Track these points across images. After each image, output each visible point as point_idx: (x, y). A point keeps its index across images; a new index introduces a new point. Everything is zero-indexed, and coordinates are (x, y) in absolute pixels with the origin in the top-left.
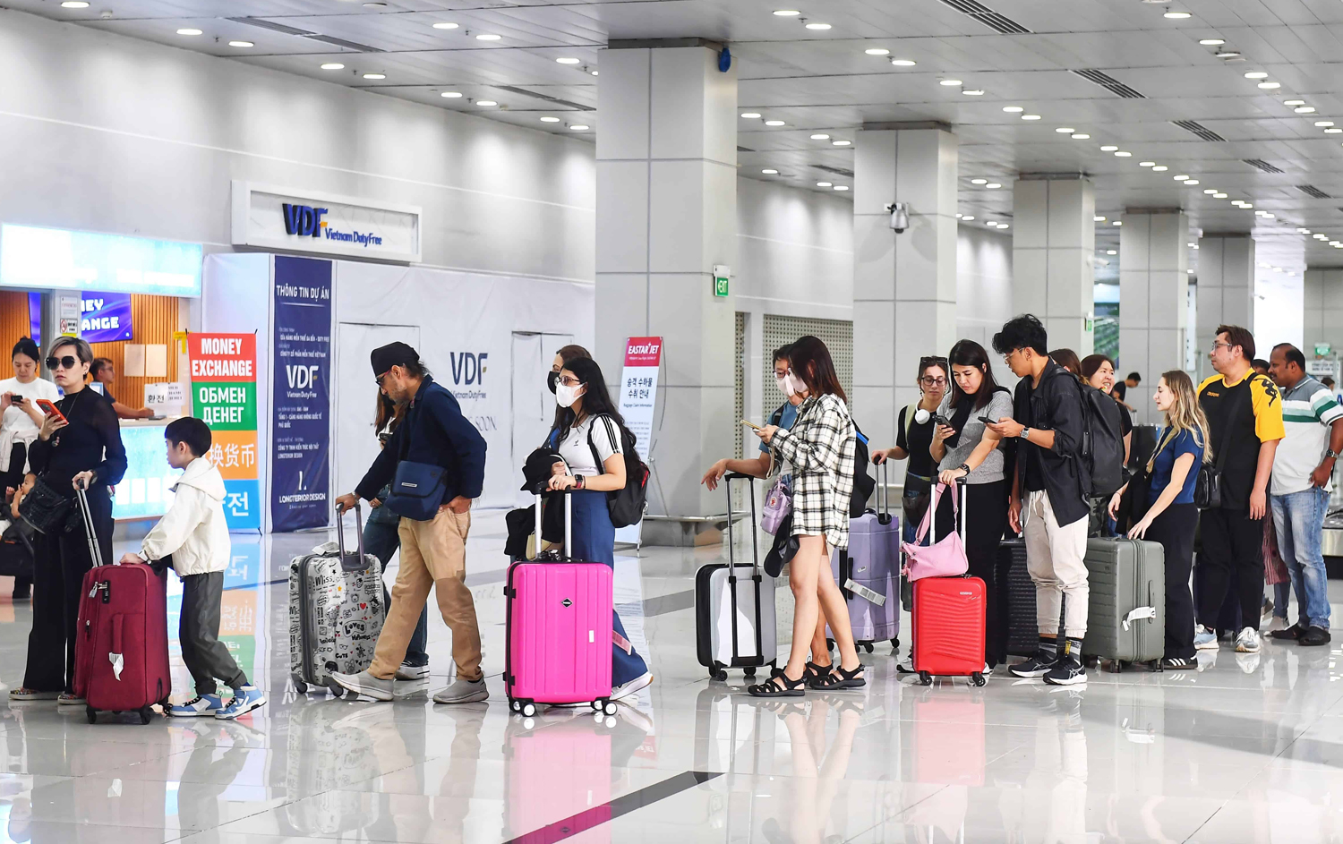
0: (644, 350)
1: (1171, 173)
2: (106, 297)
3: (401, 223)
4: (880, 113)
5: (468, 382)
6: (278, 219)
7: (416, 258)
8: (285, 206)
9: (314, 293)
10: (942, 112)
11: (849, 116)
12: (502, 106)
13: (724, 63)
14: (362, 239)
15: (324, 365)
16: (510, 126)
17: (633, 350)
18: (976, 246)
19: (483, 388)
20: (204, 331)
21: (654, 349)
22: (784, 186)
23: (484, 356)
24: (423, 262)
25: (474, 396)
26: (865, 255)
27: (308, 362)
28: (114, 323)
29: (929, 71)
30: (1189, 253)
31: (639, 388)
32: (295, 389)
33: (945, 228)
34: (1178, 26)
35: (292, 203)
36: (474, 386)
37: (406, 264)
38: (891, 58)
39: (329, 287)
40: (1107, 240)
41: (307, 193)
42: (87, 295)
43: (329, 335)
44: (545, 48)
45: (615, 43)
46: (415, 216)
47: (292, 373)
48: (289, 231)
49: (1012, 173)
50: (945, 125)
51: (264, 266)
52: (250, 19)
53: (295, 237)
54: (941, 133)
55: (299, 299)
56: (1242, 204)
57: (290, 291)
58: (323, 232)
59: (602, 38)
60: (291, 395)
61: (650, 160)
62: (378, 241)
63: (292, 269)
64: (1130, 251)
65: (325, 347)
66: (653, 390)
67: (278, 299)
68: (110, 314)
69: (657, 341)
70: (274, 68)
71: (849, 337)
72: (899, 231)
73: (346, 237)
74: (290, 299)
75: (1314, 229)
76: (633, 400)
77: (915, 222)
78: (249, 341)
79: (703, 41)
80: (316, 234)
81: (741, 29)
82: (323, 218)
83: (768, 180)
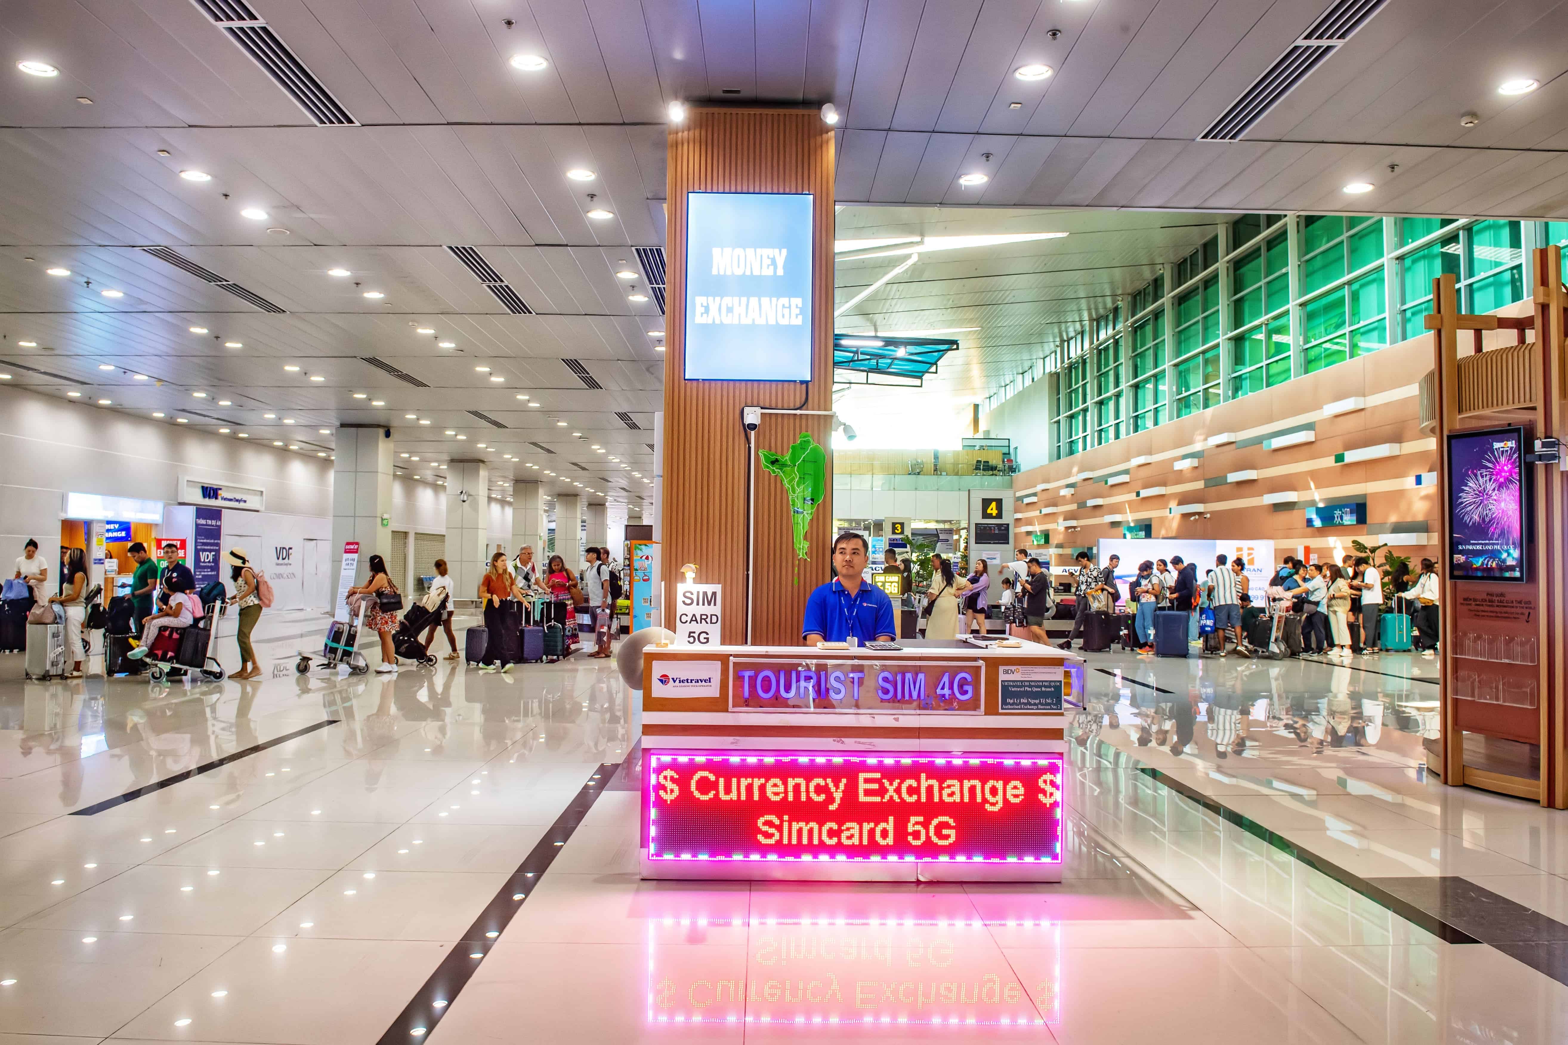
0: (352, 547)
1: (572, 482)
2: (121, 523)
3: (255, 495)
4: (456, 457)
5: (283, 559)
6: (199, 492)
7: (262, 509)
8: (203, 487)
9: (214, 522)
10: (482, 457)
11: (446, 457)
12: (301, 449)
13: (388, 434)
14: (237, 500)
15: (218, 552)
16: (306, 456)
17: (348, 547)
18: (503, 507)
19: (290, 562)
20: (164, 537)
21: (356, 547)
22: (424, 482)
23: (290, 548)
24: (266, 509)
25: (286, 564)
26: (450, 510)
27: (210, 551)
28: (123, 534)
29: (472, 441)
30: (581, 511)
31: (350, 562)
32: (204, 562)
33: (483, 500)
34: (563, 428)
35: (206, 485)
36: (286, 561)
37: (258, 511)
38: (456, 435)
39: (220, 520)
40: (551, 506)
41: (212, 481)
42: (109, 523)
43: (219, 539)
44: (315, 427)
45: (343, 425)
46: (262, 492)
47: (203, 556)
48: (204, 497)
49: (513, 480)
50: (483, 462)
51: (191, 511)
52: (184, 410)
53: (207, 499)
54: (481, 465)
55: (207, 525)
56: (600, 494)
57: (202, 522)
58: (219, 497)
59: (338, 424)
60: (202, 564)
61: (356, 472)
62: (245, 501)
63: (202, 512)
64: (559, 510)
65: (218, 545)
66: (355, 563)
67: (197, 525)
68: (121, 530)
69: (357, 544)
70: (199, 430)
71: (444, 541)
72: (464, 501)
73: (231, 500)
74: (203, 525)
75: (629, 503)
76: (347, 567)
77: (470, 498)
78: (183, 543)
79: (379, 426)
80: (216, 498)
81: (395, 423)
82: (220, 492)
83: (417, 480)
